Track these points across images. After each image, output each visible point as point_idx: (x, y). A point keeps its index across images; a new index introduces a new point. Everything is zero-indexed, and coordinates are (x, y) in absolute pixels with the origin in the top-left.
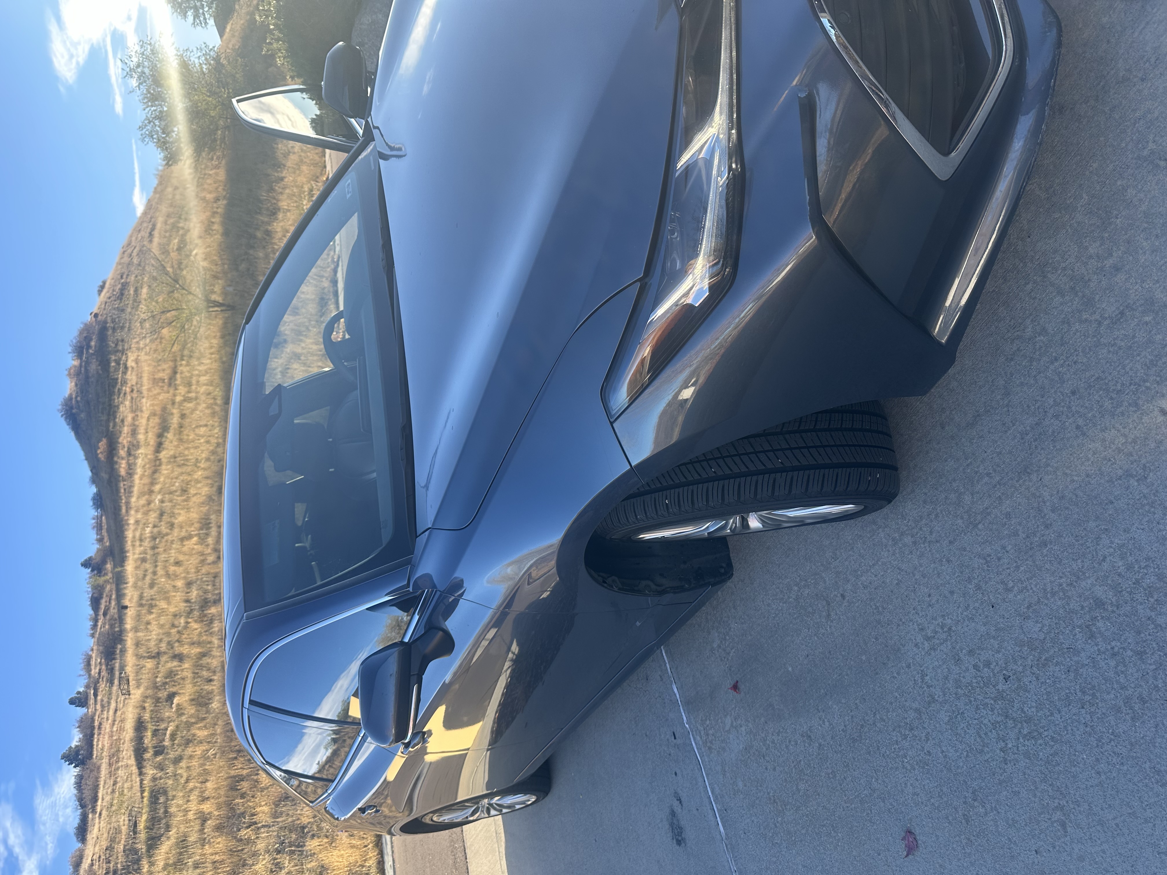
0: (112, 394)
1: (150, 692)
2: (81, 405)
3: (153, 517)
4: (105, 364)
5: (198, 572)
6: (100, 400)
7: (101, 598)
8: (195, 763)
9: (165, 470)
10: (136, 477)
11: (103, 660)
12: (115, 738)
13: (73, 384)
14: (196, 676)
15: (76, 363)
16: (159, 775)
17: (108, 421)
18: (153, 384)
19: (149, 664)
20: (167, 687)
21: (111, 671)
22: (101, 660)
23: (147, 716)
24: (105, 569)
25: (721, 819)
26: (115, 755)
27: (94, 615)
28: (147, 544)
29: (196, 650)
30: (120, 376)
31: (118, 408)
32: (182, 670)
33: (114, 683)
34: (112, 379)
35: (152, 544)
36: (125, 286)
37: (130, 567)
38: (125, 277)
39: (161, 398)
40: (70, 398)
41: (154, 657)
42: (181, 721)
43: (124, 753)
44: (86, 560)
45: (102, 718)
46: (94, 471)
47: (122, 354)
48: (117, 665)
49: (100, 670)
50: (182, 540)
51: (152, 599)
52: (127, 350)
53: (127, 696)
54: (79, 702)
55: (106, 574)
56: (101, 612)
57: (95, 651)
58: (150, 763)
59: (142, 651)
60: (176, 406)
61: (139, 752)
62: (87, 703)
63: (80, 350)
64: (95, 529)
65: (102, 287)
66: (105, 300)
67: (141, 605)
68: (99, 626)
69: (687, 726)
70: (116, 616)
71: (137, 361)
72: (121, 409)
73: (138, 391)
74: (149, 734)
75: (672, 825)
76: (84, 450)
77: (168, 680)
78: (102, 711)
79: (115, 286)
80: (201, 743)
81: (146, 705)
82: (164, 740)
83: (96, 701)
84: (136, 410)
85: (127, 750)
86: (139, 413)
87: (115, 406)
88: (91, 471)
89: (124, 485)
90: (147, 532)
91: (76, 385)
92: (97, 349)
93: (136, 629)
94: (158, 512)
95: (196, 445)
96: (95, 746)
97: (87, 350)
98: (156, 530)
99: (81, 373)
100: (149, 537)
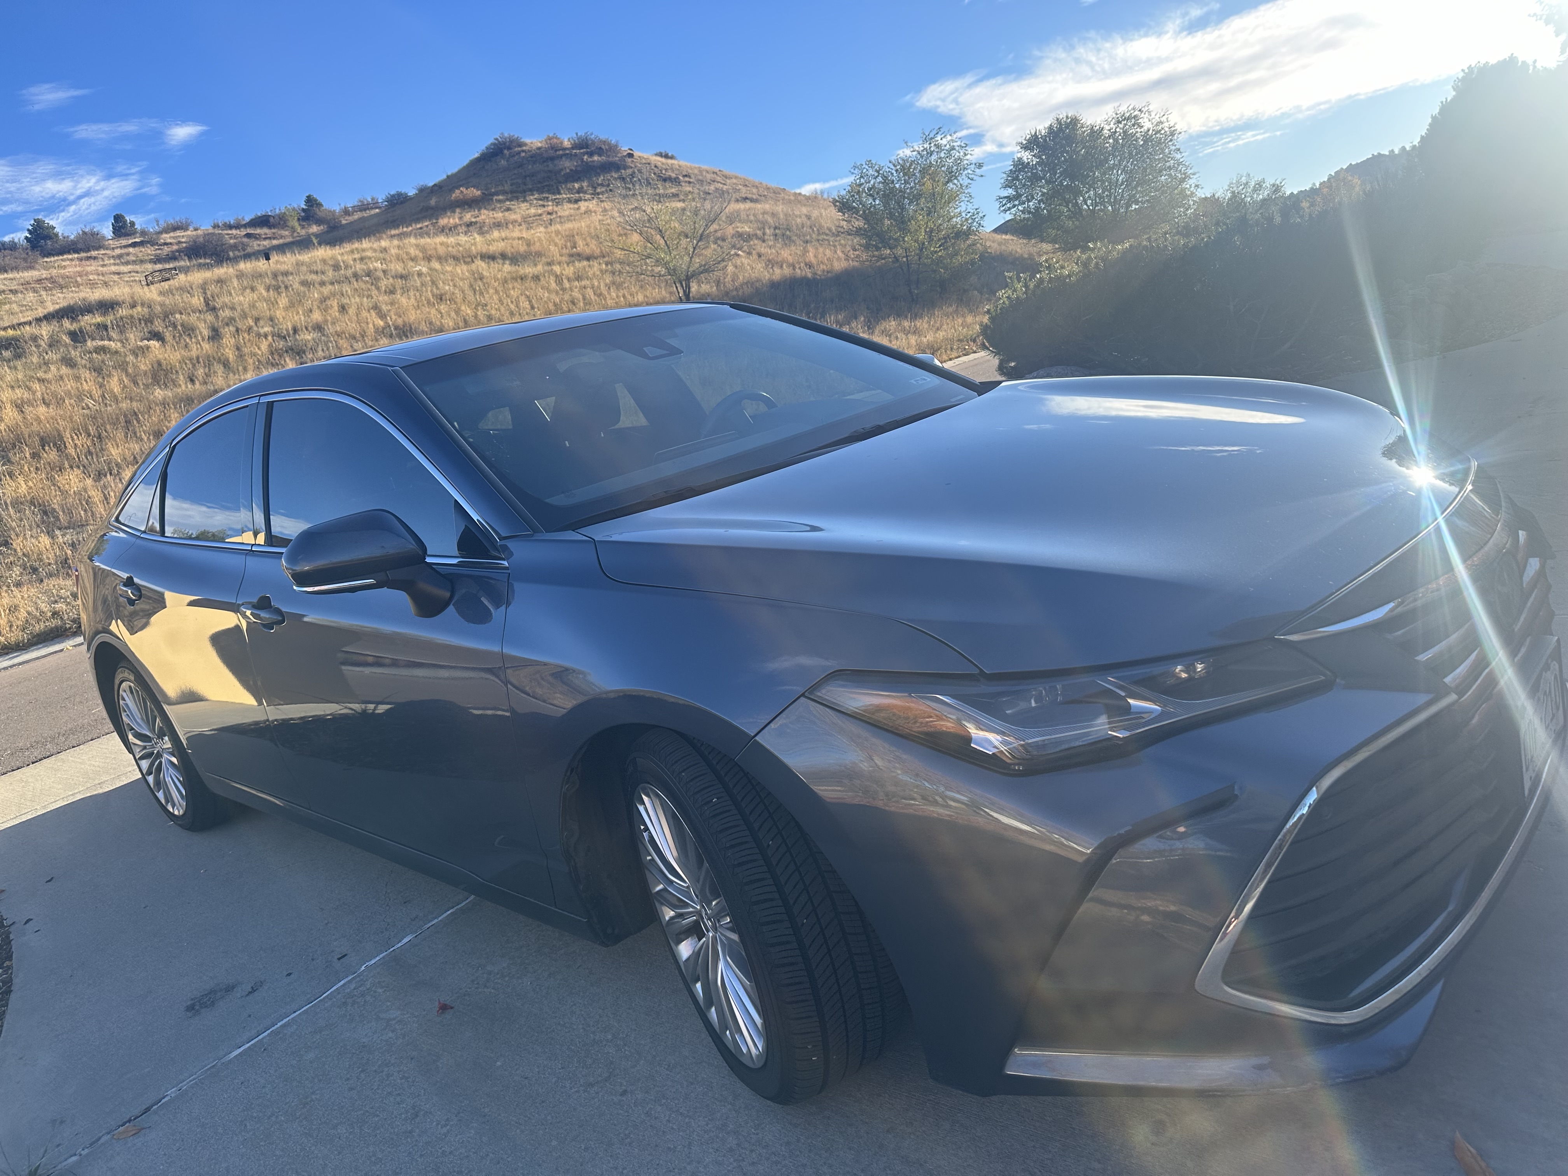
0: (540, 191)
1: (158, 309)
2: (517, 157)
3: (398, 267)
4: (575, 176)
5: (338, 335)
6: (528, 178)
7: (270, 227)
8: (70, 385)
9: (462, 270)
10: (442, 239)
11: (184, 245)
12: (79, 279)
13: (540, 145)
14: (195, 361)
15: (567, 144)
16: (42, 343)
17: (504, 193)
18: (567, 236)
19: (197, 301)
20: (171, 329)
21: (172, 257)
22: (185, 242)
23: (122, 312)
24: (309, 225)
25: (249, 1047)
26: (56, 284)
27: (244, 222)
28: (359, 267)
29: (230, 354)
30: (565, 196)
31: (523, 202)
32: (198, 343)
33: (156, 264)
34: (557, 188)
35: (360, 272)
36: (675, 181)
37: (323, 252)
38: (687, 179)
39: (552, 248)
40: (521, 145)
41: (207, 304)
42: (126, 355)
43: (60, 295)
44: (316, 200)
45: (102, 259)
46: (436, 188)
47: (592, 194)
48: (182, 263)
49: (171, 244)
50: (376, 307)
51: (286, 287)
52: (599, 198)
53: (144, 283)
54: (120, 227)
55: (303, 227)
56: (250, 231)
57: (194, 233)
58: (57, 329)
59: (213, 288)
60: (546, 268)
61: (70, 312)
62: (120, 236)
63: (583, 144)
64: (360, 204)
65: (666, 156)
66: (653, 162)
67: (275, 275)
68: (230, 232)
69: (363, 968)
70: (249, 250)
71: (588, 212)
72: (524, 205)
73: (551, 220)
74: (99, 319)
75: (212, 992)
76: (459, 172)
77: (179, 327)
78: (113, 257)
79: (672, 170)
80: (100, 387)
81: (139, 308)
82: (93, 339)
83: (125, 247)
84: (528, 222)
85: (65, 298)
86: (524, 226)
87: (525, 197)
88: (435, 185)
89: (427, 226)
90: (375, 264)
91: (539, 148)
92: (590, 164)
93: (240, 276)
94: (404, 272)
95: (505, 301)
96: (61, 257)
97: (587, 153)
98: (381, 275)
99: (556, 151)
100: (369, 268)
